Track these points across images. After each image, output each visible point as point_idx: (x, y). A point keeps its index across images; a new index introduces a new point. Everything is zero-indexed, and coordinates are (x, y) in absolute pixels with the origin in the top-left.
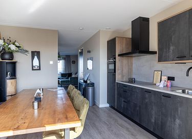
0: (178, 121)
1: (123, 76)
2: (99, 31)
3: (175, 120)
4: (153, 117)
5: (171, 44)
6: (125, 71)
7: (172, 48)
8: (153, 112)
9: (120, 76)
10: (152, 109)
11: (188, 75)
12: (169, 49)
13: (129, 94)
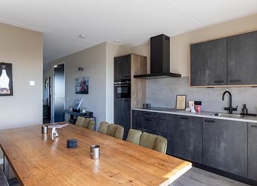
0: (223, 145)
1: (138, 102)
2: (105, 43)
3: (219, 145)
4: (192, 144)
5: (207, 68)
6: (140, 95)
7: (207, 72)
8: (192, 140)
9: (135, 102)
10: (190, 136)
11: (223, 99)
12: (204, 73)
13: (155, 123)
